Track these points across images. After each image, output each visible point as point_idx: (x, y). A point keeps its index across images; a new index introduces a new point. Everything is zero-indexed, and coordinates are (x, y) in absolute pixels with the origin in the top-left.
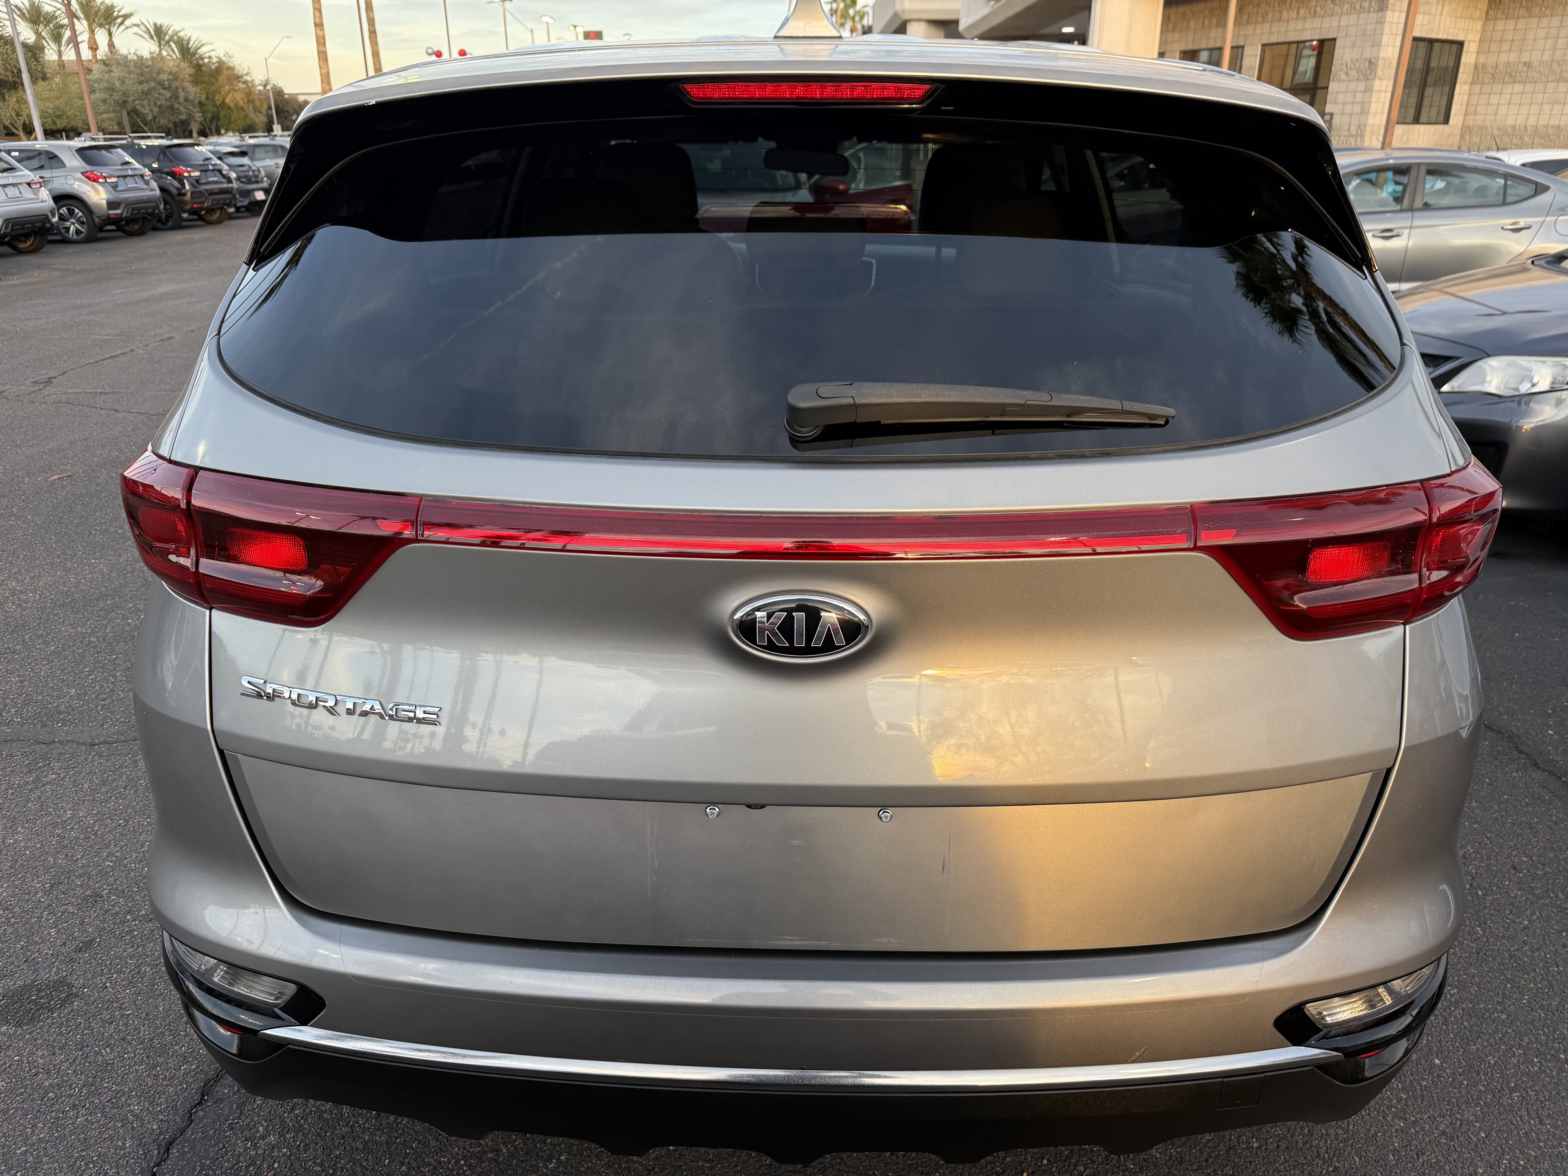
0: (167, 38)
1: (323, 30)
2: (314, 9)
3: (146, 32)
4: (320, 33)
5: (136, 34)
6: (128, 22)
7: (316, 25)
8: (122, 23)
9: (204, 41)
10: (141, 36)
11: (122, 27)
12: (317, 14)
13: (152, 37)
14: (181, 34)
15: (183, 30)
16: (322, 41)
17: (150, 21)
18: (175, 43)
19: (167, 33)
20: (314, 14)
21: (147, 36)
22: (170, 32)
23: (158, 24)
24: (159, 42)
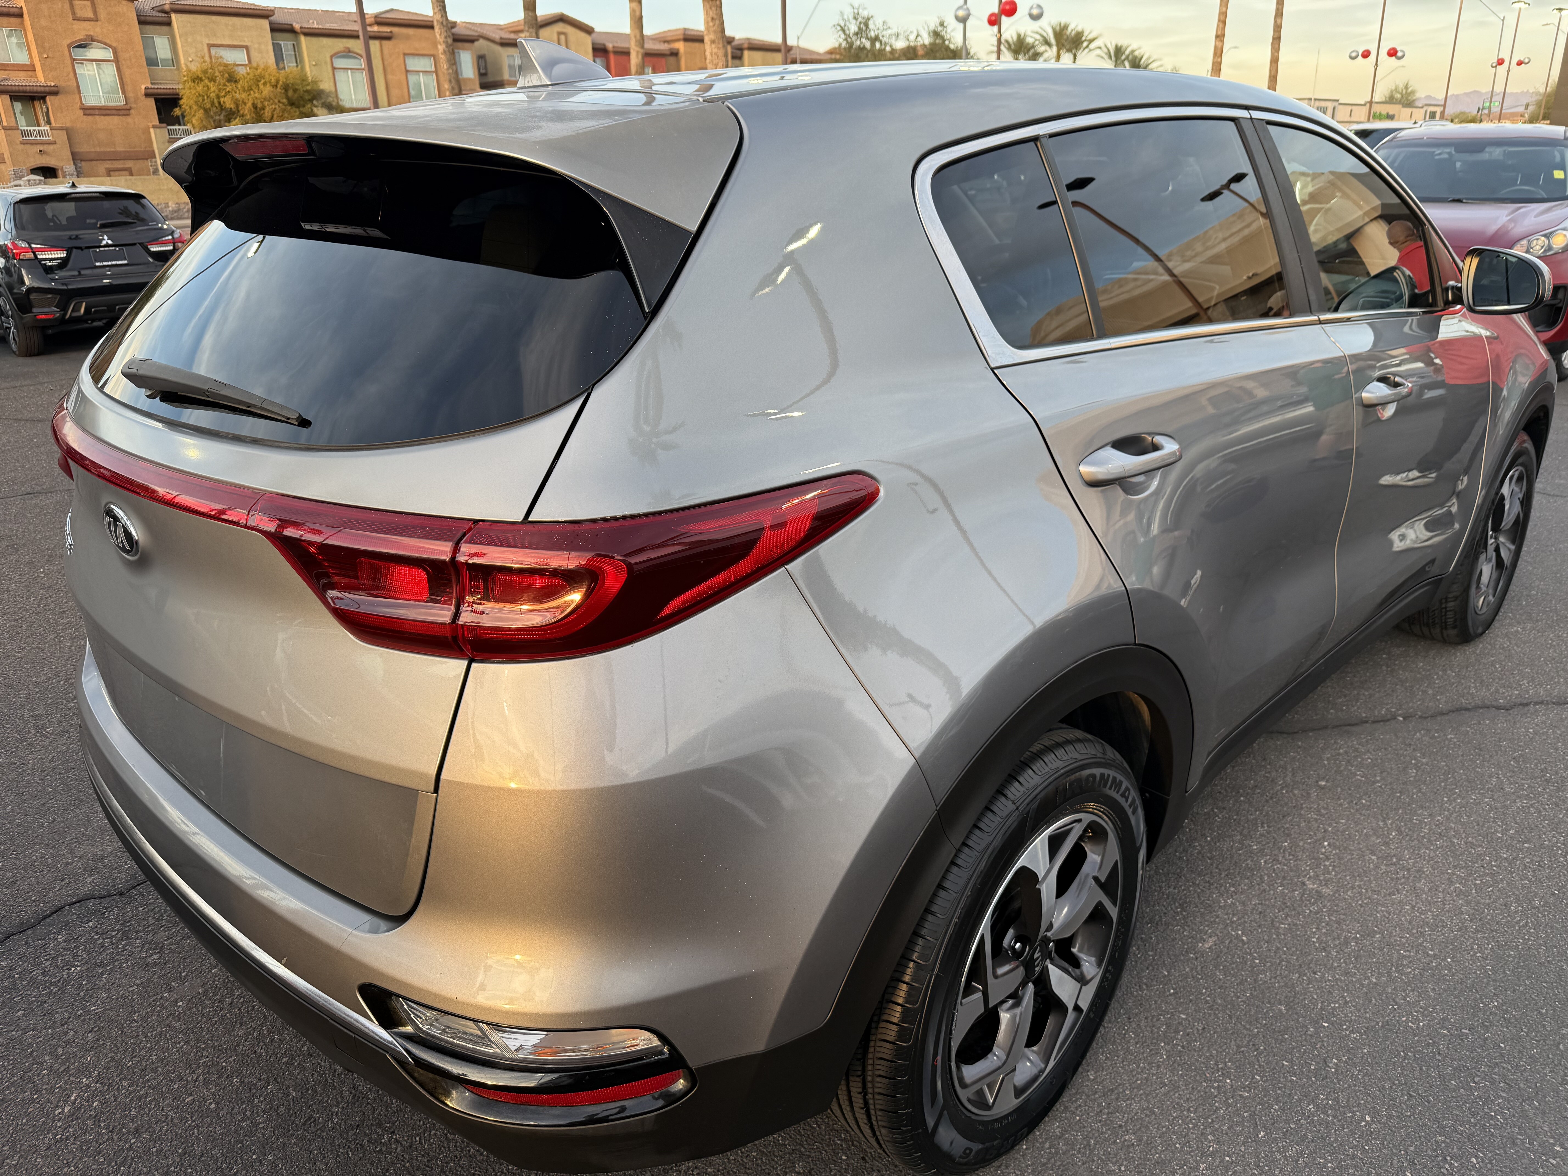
0: (1123, 57)
1: (1223, 41)
2: (1219, 20)
3: (1106, 54)
4: (1219, 44)
5: (1098, 56)
6: (1092, 46)
7: (1217, 36)
8: (1087, 47)
9: (1154, 57)
10: (1102, 57)
11: (1087, 50)
12: (1221, 25)
13: (1110, 57)
14: (1136, 53)
15: (1140, 48)
16: (1219, 53)
17: (1111, 41)
18: (1129, 62)
19: (1124, 53)
20: (1218, 26)
21: (1106, 57)
22: (1127, 52)
23: (1119, 45)
24: (1116, 61)
